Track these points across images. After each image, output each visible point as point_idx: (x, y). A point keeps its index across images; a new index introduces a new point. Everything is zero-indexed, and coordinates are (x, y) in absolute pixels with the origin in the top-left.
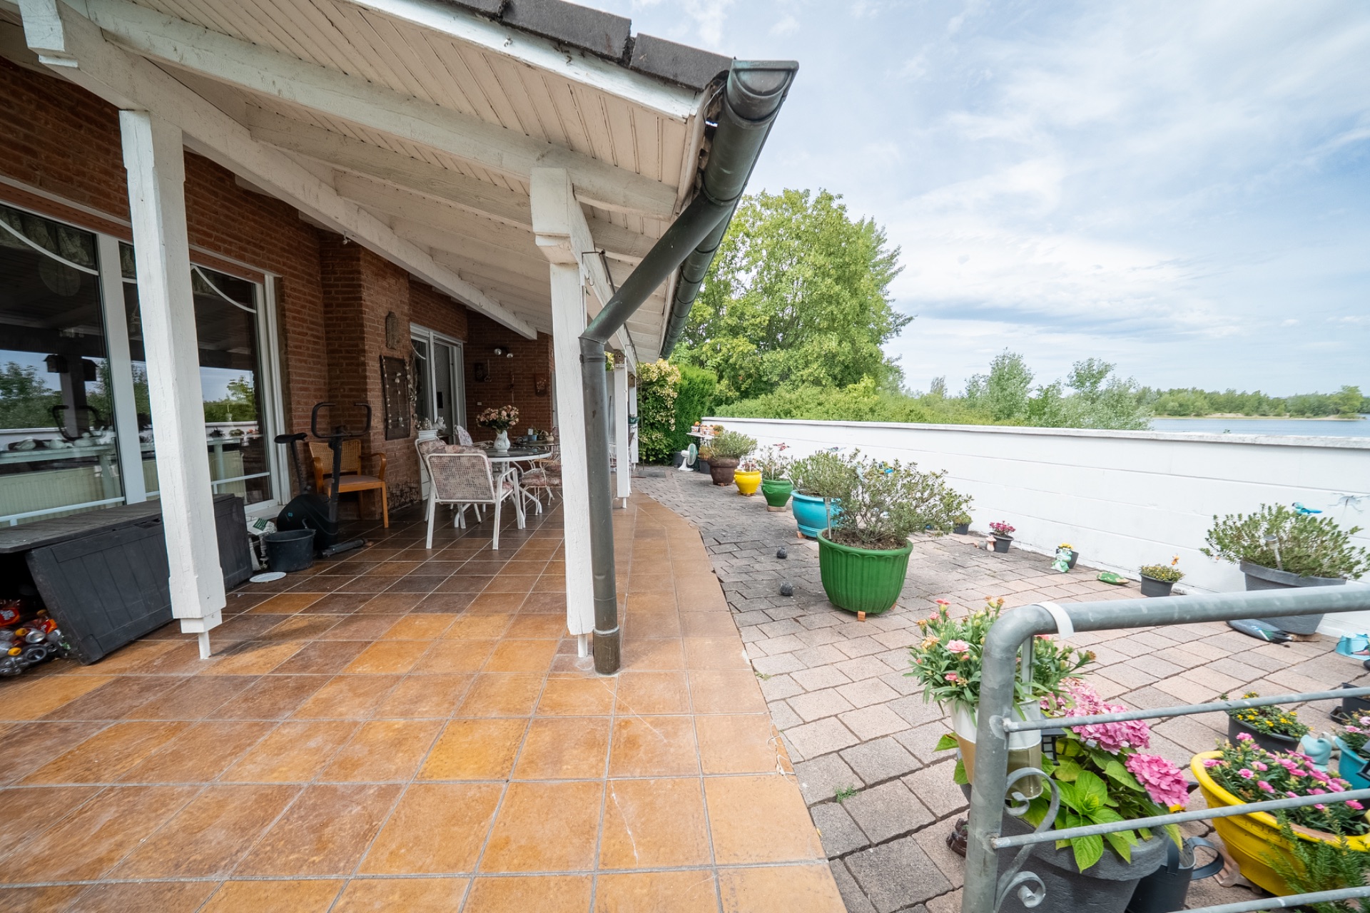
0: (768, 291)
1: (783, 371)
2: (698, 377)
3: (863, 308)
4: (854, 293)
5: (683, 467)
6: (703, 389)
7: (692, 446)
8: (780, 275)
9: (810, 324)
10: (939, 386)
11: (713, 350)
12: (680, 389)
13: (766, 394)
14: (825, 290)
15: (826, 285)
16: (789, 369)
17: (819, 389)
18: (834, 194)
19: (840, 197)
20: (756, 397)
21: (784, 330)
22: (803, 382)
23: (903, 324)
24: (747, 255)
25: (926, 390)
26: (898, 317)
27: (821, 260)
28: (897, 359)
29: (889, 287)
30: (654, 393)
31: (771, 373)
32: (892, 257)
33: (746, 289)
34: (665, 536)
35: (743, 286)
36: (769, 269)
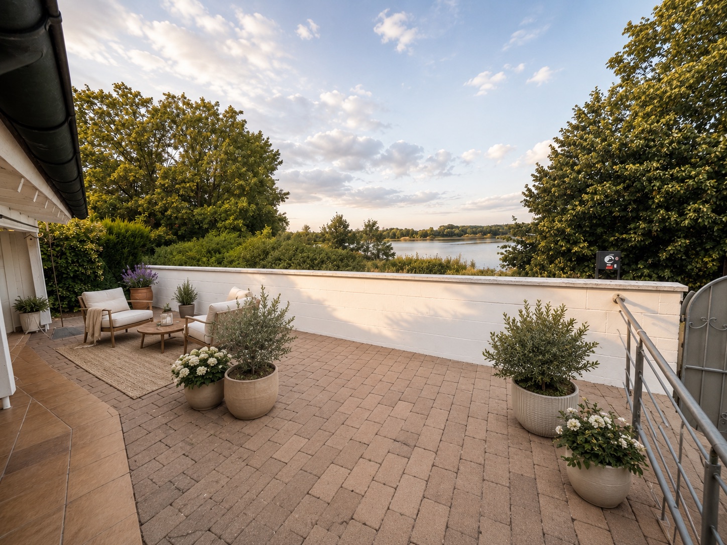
0: (194, 164)
1: (210, 221)
2: (127, 231)
3: (262, 183)
4: (256, 174)
6: (133, 242)
8: (201, 154)
9: (228, 189)
10: (307, 228)
11: (149, 203)
12: (106, 243)
13: (198, 239)
14: (235, 170)
16: (215, 220)
17: (237, 233)
18: (237, 110)
19: (242, 113)
20: (189, 240)
21: (210, 193)
22: (226, 229)
23: (285, 195)
24: (174, 136)
26: (282, 191)
27: (231, 149)
28: (284, 214)
29: (275, 172)
30: (73, 248)
31: (202, 222)
32: (275, 155)
33: (176, 161)
34: (68, 448)
35: (172, 158)
36: (193, 149)
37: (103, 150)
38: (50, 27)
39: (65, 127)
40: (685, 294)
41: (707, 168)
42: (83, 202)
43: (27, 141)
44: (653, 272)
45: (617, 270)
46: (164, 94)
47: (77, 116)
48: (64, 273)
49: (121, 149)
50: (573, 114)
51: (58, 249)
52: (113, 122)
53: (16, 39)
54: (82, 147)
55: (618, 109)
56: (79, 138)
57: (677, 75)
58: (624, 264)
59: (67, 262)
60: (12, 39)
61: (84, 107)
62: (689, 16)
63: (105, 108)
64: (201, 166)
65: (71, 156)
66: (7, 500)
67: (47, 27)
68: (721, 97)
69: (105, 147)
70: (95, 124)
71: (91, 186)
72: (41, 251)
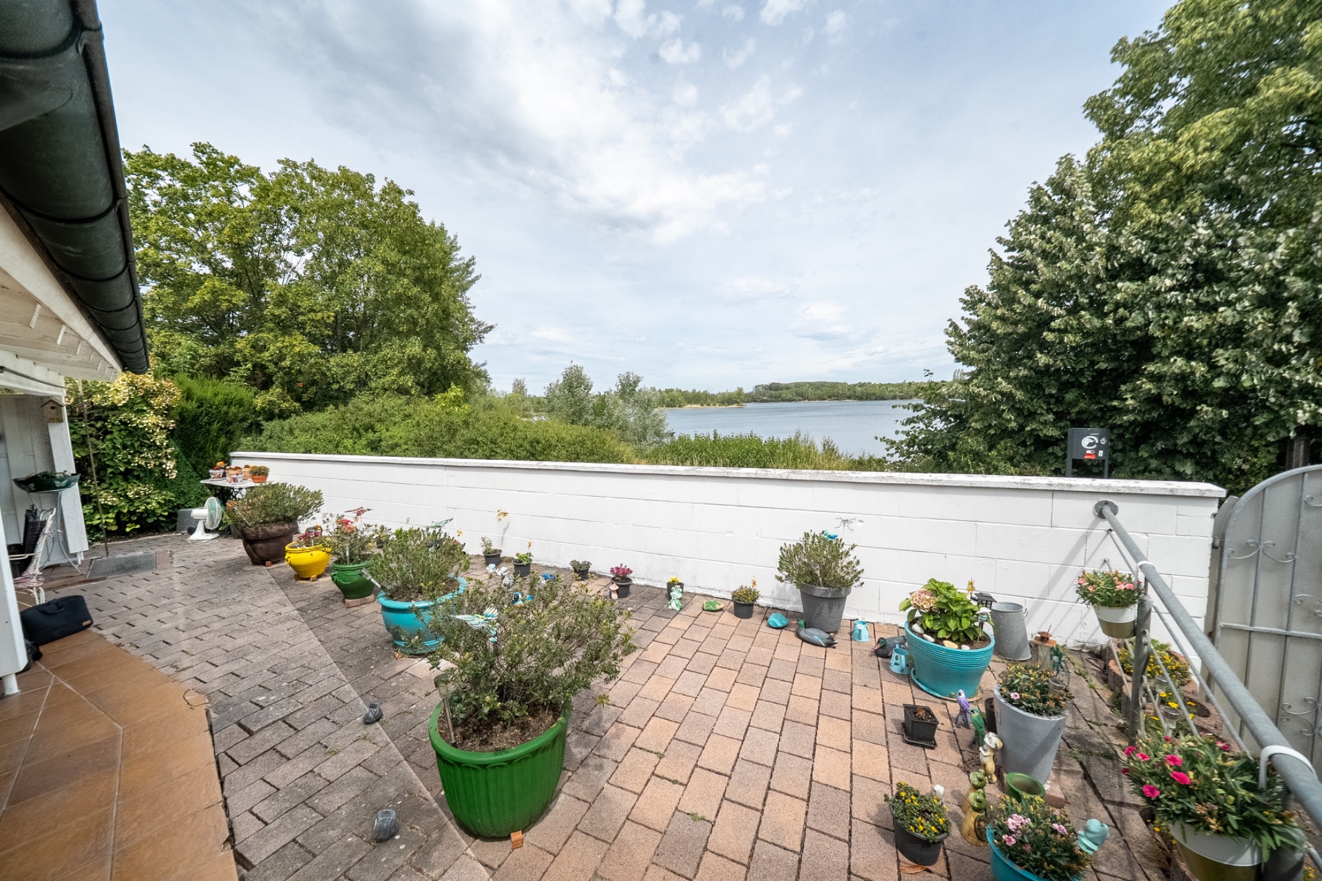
0: (329, 280)
1: (359, 377)
2: (216, 395)
3: (446, 313)
4: (436, 297)
5: (199, 535)
6: (227, 413)
7: (213, 502)
8: (343, 264)
9: (388, 324)
10: (519, 387)
11: (253, 347)
12: (180, 414)
13: (337, 407)
14: (401, 290)
15: (402, 285)
16: (367, 375)
17: (404, 398)
18: (404, 188)
19: (411, 193)
20: (322, 410)
21: (358, 329)
22: (386, 390)
23: (486, 331)
24: (295, 234)
25: (509, 390)
26: (480, 324)
27: (393, 256)
28: (483, 365)
29: (468, 294)
30: (125, 424)
31: (343, 379)
32: (468, 265)
33: (298, 275)
34: (115, 762)
35: (293, 270)
36: (329, 255)
37: (175, 256)
38: (86, 47)
39: (112, 218)
40: (1221, 501)
41: (1258, 288)
42: (142, 345)
43: (45, 240)
44: (1165, 463)
45: (1104, 461)
46: (280, 162)
47: (130, 200)
48: (109, 466)
49: (207, 256)
50: (1028, 197)
51: (99, 425)
52: (191, 209)
53: (28, 68)
54: (139, 251)
55: (1105, 187)
56: (134, 236)
57: (1206, 130)
58: (1115, 451)
59: (115, 448)
60: (21, 67)
61: (144, 183)
62: (1226, 29)
63: (178, 185)
64: (342, 284)
65: (121, 267)
66: (12, 850)
67: (80, 50)
68: (1282, 168)
69: (178, 252)
70: (162, 212)
71: (154, 316)
72: (70, 428)
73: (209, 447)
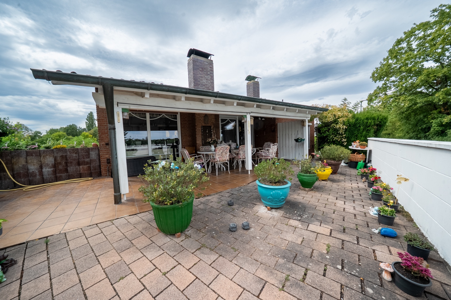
30: (333, 127)
73: (359, 135)
